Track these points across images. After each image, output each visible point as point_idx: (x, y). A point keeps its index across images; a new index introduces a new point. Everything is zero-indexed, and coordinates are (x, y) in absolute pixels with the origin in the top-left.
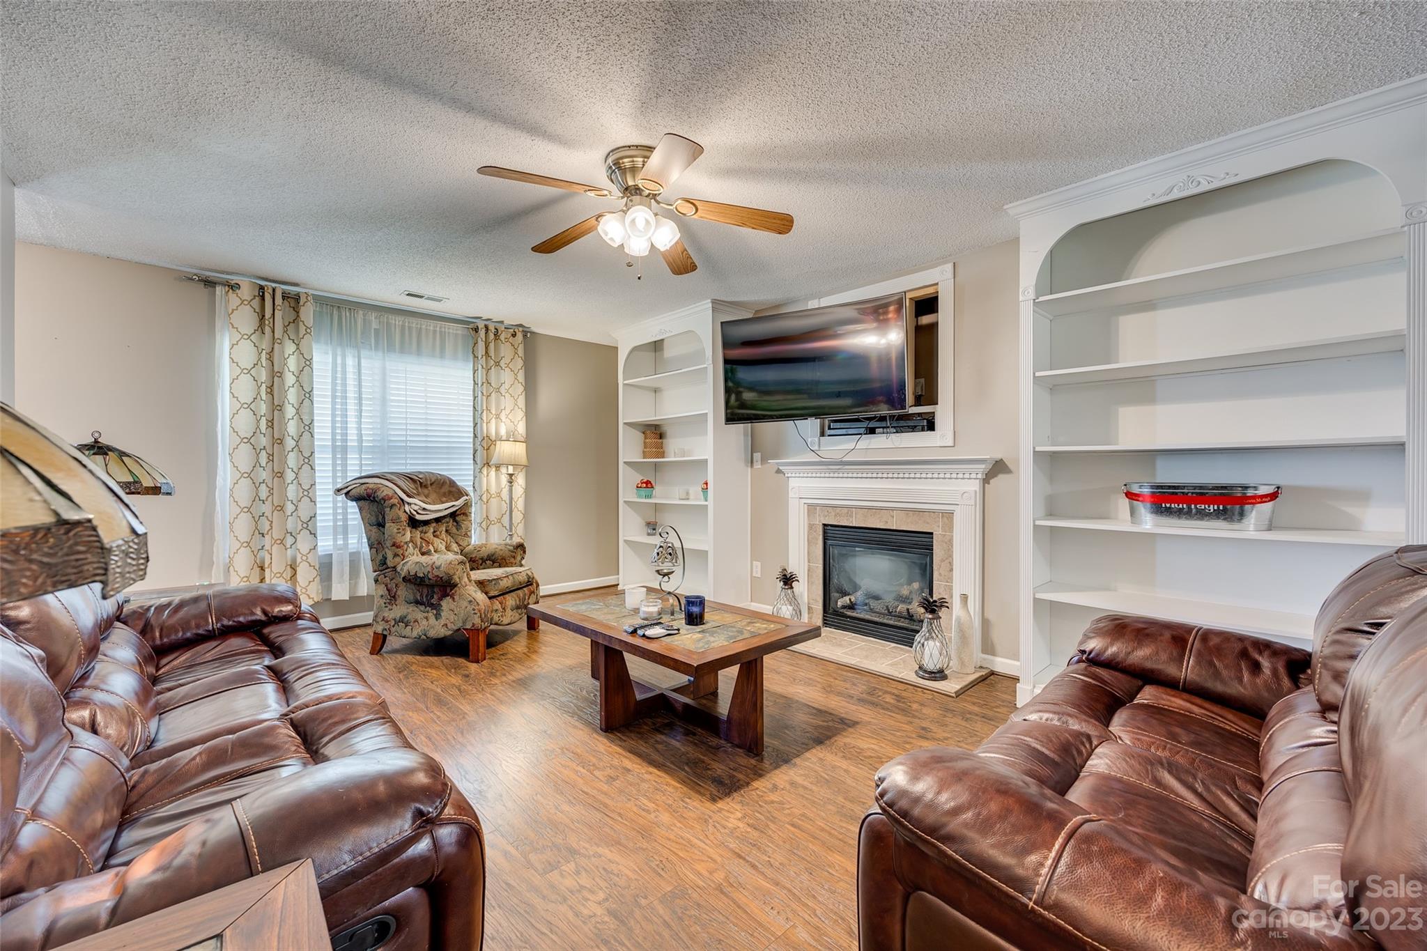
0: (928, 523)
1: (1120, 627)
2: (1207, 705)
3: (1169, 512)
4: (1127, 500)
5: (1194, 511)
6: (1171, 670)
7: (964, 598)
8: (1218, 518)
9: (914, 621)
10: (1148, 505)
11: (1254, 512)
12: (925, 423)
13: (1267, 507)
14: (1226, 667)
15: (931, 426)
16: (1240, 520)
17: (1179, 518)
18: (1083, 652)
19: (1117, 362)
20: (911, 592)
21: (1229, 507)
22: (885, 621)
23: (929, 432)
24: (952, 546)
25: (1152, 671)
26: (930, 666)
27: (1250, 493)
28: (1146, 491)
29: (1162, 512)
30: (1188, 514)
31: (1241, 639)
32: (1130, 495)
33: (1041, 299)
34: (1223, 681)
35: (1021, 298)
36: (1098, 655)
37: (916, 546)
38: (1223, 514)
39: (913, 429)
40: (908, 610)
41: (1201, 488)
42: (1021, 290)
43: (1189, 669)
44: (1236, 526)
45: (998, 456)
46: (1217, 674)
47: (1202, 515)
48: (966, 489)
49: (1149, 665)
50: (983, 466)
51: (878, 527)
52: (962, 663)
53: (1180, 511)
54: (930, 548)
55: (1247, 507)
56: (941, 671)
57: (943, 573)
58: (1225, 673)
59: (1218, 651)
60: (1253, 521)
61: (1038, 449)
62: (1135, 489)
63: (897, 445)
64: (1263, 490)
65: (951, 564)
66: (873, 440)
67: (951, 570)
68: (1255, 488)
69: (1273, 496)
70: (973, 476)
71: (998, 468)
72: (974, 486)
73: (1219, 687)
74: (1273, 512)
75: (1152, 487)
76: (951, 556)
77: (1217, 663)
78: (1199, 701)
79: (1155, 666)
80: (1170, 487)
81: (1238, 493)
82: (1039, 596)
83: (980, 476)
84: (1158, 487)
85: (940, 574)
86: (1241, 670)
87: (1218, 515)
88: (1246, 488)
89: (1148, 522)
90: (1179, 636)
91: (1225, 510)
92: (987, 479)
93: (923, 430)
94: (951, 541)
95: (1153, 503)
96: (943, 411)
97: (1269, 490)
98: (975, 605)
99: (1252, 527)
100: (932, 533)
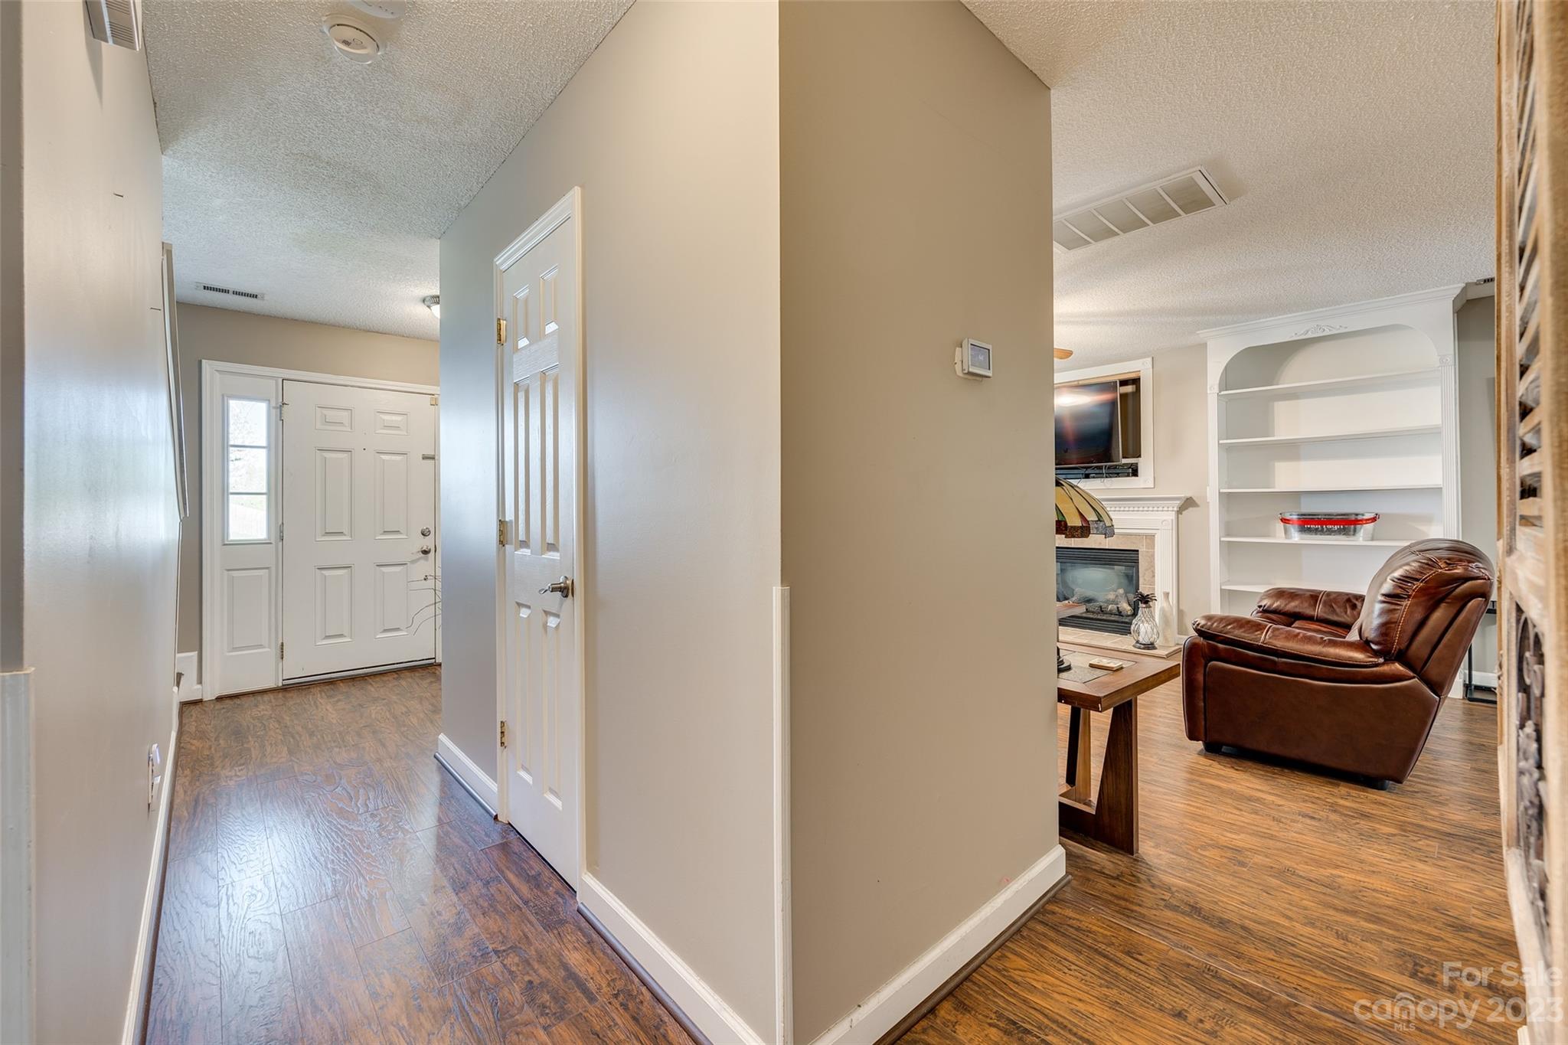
0: (1134, 543)
1: (1280, 593)
2: (1329, 627)
3: (1309, 530)
4: (1282, 524)
5: (1325, 529)
6: (1309, 612)
7: (1167, 595)
8: (1340, 534)
9: (1122, 616)
10: (1296, 526)
11: (1362, 530)
12: (1130, 470)
13: (1370, 526)
14: (1339, 607)
15: (1135, 473)
16: (1354, 535)
17: (1316, 534)
18: (1260, 607)
19: (1274, 436)
20: (1117, 596)
21: (1346, 526)
22: (1099, 617)
23: (1133, 478)
24: (1154, 559)
25: (1299, 613)
26: (1146, 641)
27: (1360, 517)
28: (1295, 517)
29: (1305, 531)
30: (1322, 532)
31: (1347, 594)
32: (1285, 521)
33: (1223, 393)
34: (1337, 615)
35: (1209, 392)
36: (1268, 607)
37: (1126, 560)
38: (1344, 532)
39: (1118, 475)
40: (1118, 608)
41: (1329, 515)
42: (1208, 387)
43: (1319, 611)
44: (1352, 538)
45: (1189, 495)
46: (1334, 611)
47: (1330, 532)
48: (1165, 518)
49: (1297, 610)
50: (1178, 502)
51: (1093, 547)
52: (1166, 639)
53: (1317, 529)
54: (1136, 561)
55: (1358, 526)
56: (1152, 644)
57: (1147, 579)
58: (1338, 610)
59: (1335, 600)
60: (1362, 535)
61: (1221, 491)
62: (1288, 517)
63: (1108, 486)
64: (1367, 516)
65: (1153, 572)
66: (1088, 483)
67: (1154, 576)
68: (1363, 515)
69: (1374, 520)
70: (1171, 509)
71: (1188, 503)
72: (1172, 516)
73: (1335, 618)
74: (1374, 530)
75: (1298, 515)
76: (1153, 566)
77: (1334, 606)
78: (1324, 625)
79: (1301, 610)
80: (1309, 515)
81: (1353, 518)
82: (1223, 587)
83: (1175, 509)
84: (1302, 515)
85: (1145, 580)
86: (1346, 608)
87: (1339, 532)
88: (1357, 515)
89: (1296, 537)
90: (1314, 597)
91: (1344, 529)
92: (1179, 512)
93: (1128, 476)
94: (1153, 556)
95: (1300, 525)
96: (1145, 463)
97: (1372, 516)
98: (1173, 599)
99: (1361, 539)
100: (1138, 551)
